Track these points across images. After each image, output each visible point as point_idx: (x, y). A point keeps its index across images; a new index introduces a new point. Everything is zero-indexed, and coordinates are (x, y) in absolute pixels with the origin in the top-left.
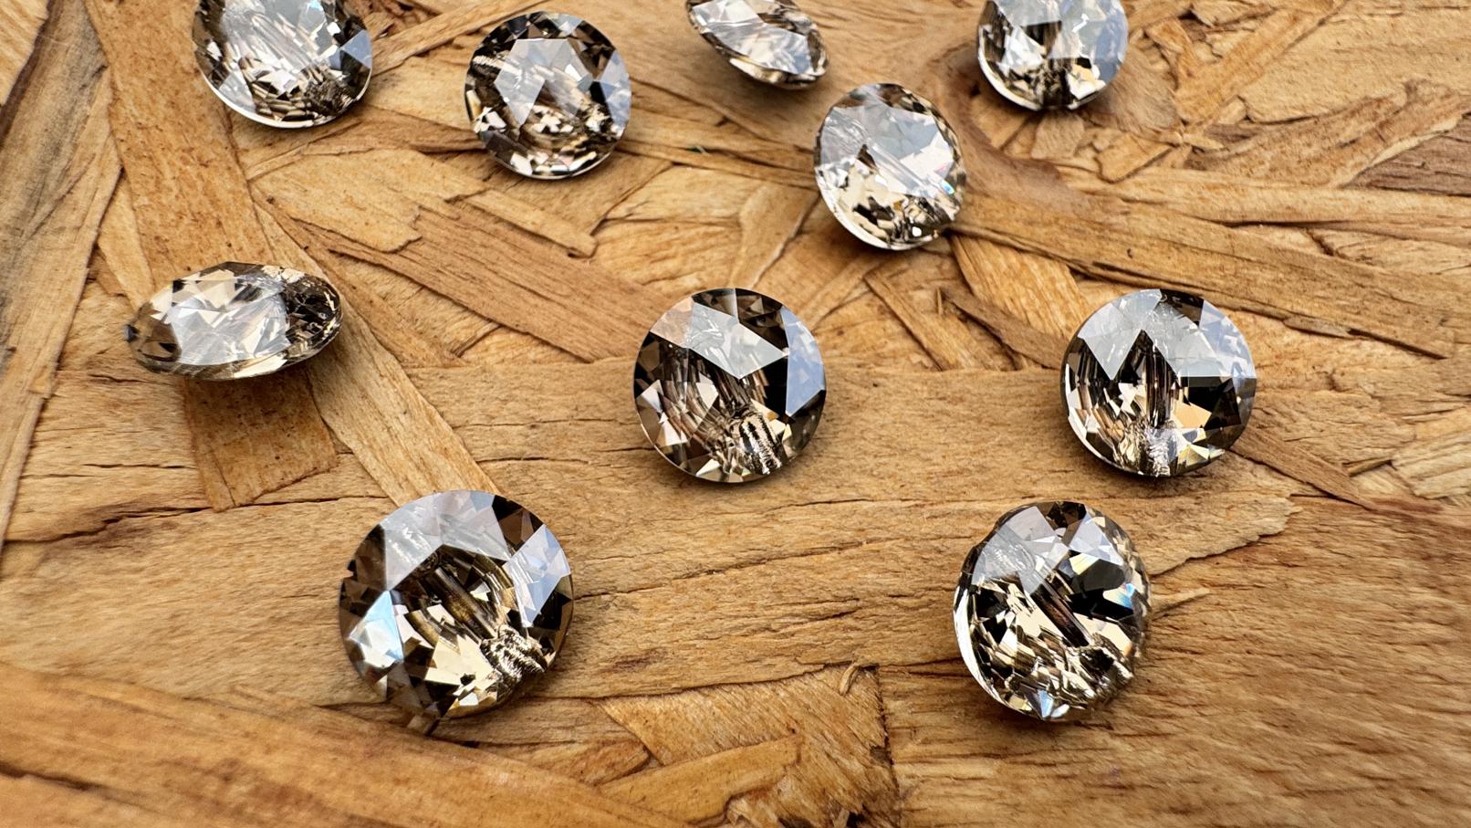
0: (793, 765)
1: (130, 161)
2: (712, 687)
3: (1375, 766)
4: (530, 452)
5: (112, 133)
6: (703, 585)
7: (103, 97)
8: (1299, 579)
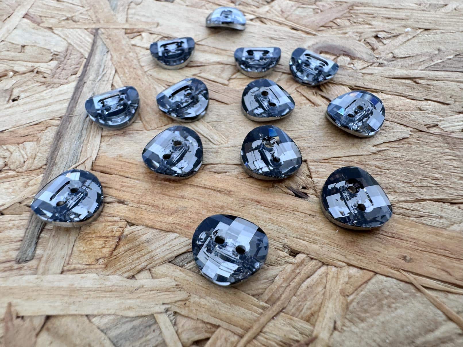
1: (117, 68)
3: (436, 182)
5: (112, 63)
7: (109, 57)
8: (413, 146)
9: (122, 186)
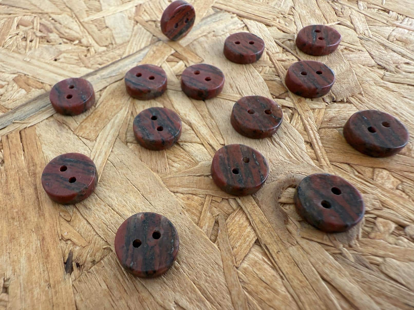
0: (82, 247)
2: (89, 223)
4: (115, 165)
6: (109, 209)
9: (14, 154)
